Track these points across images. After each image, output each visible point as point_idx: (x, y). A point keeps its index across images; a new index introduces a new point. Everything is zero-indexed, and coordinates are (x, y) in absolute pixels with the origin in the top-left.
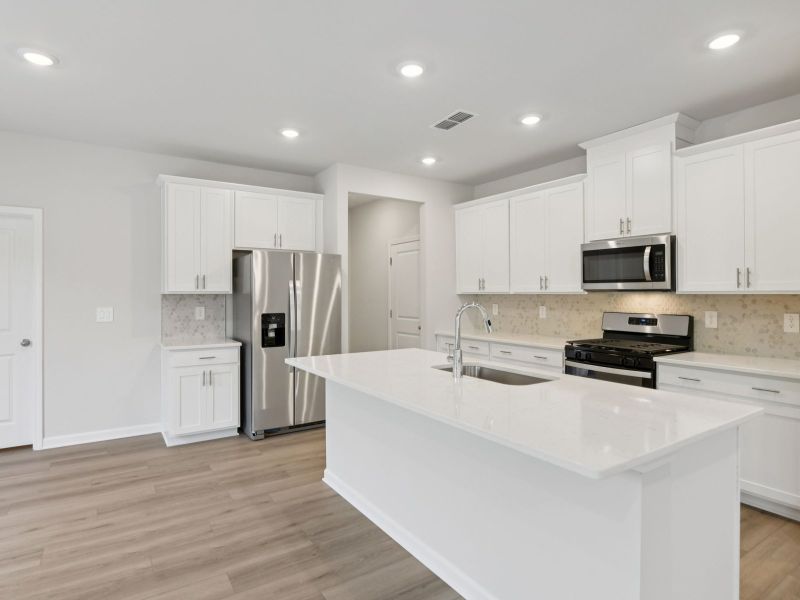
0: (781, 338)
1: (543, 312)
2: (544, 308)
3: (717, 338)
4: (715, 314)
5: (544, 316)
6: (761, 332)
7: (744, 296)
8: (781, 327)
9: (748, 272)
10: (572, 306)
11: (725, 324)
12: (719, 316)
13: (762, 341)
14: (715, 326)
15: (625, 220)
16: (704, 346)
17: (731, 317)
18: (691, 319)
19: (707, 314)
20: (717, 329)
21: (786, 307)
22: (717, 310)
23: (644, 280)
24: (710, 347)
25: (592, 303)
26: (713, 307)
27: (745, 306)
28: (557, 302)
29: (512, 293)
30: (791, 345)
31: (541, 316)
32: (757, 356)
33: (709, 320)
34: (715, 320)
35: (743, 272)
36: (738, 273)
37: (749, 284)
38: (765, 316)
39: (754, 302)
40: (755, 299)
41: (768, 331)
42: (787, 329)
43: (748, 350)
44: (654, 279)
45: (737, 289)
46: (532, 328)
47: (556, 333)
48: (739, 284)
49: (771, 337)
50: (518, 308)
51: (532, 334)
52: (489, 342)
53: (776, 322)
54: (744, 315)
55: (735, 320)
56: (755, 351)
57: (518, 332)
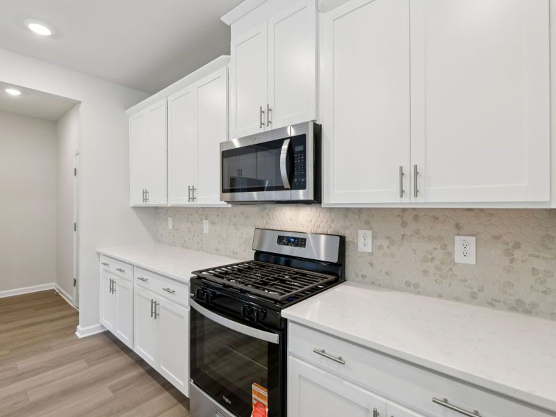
0: (451, 270)
1: (206, 226)
2: (207, 222)
3: (371, 265)
4: (369, 233)
5: (207, 231)
6: (425, 260)
7: (404, 210)
8: (451, 254)
9: (416, 173)
10: (231, 220)
11: (380, 248)
12: (374, 237)
13: (425, 272)
14: (369, 249)
15: (265, 109)
16: (356, 275)
17: (388, 238)
18: (343, 240)
19: (361, 232)
20: (371, 254)
21: (458, 226)
22: (371, 229)
23: (281, 188)
24: (363, 276)
25: (247, 217)
26: (367, 224)
27: (404, 224)
29: (170, 205)
30: (464, 281)
31: (205, 231)
32: (418, 293)
33: (363, 243)
34: (369, 241)
35: (408, 171)
36: (402, 174)
37: (416, 192)
38: (430, 239)
39: (416, 218)
40: (417, 214)
41: (433, 259)
42: (458, 258)
43: (408, 284)
45: (398, 200)
46: (198, 244)
47: (217, 250)
48: (402, 192)
49: (437, 268)
50: (187, 222)
51: (198, 250)
53: (444, 247)
54: (404, 235)
55: (392, 242)
56: (416, 286)
57: (187, 247)
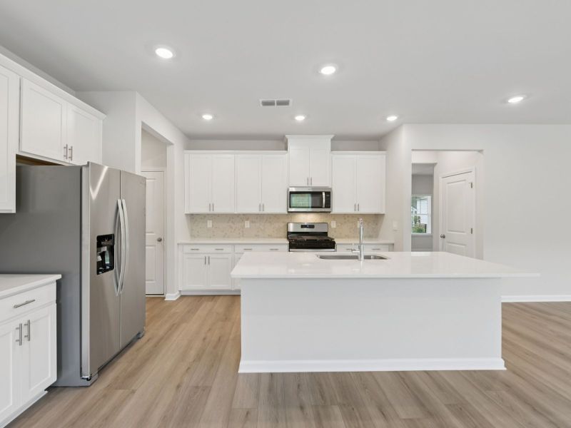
1: (247, 224)
2: (248, 222)
4: (335, 222)
5: (249, 227)
9: (358, 205)
11: (338, 226)
14: (335, 227)
15: (310, 178)
17: (340, 223)
19: (332, 222)
21: (358, 219)
23: (321, 207)
25: (288, 218)
26: (334, 219)
28: (257, 218)
29: (236, 213)
31: (246, 227)
33: (333, 225)
37: (359, 210)
38: (351, 222)
44: (326, 207)
46: (239, 234)
48: (355, 210)
49: (353, 230)
50: (228, 222)
52: (234, 244)
54: (345, 222)
57: (228, 237)
